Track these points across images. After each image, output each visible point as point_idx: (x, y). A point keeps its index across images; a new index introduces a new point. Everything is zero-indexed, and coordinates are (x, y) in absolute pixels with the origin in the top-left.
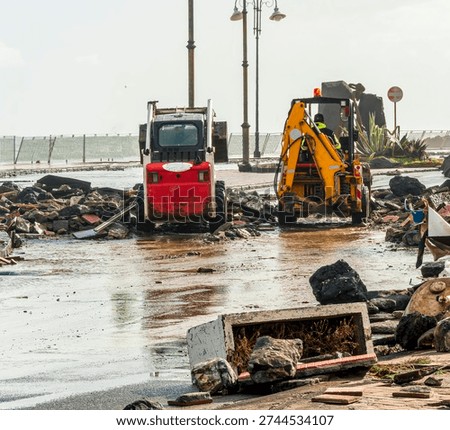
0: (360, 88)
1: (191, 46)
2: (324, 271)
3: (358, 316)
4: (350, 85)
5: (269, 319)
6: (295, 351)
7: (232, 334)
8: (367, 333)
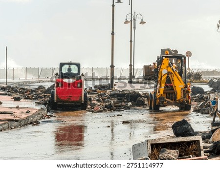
0: (176, 51)
1: (113, 34)
2: (177, 123)
3: (198, 141)
4: (172, 50)
5: (165, 142)
6: (176, 154)
7: (150, 147)
8: (202, 148)
